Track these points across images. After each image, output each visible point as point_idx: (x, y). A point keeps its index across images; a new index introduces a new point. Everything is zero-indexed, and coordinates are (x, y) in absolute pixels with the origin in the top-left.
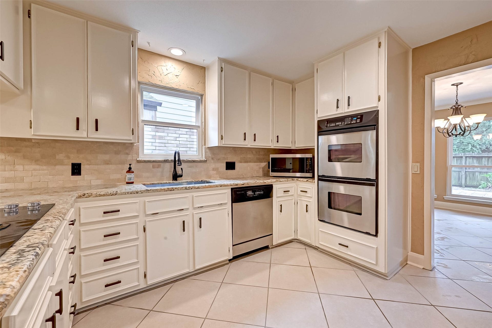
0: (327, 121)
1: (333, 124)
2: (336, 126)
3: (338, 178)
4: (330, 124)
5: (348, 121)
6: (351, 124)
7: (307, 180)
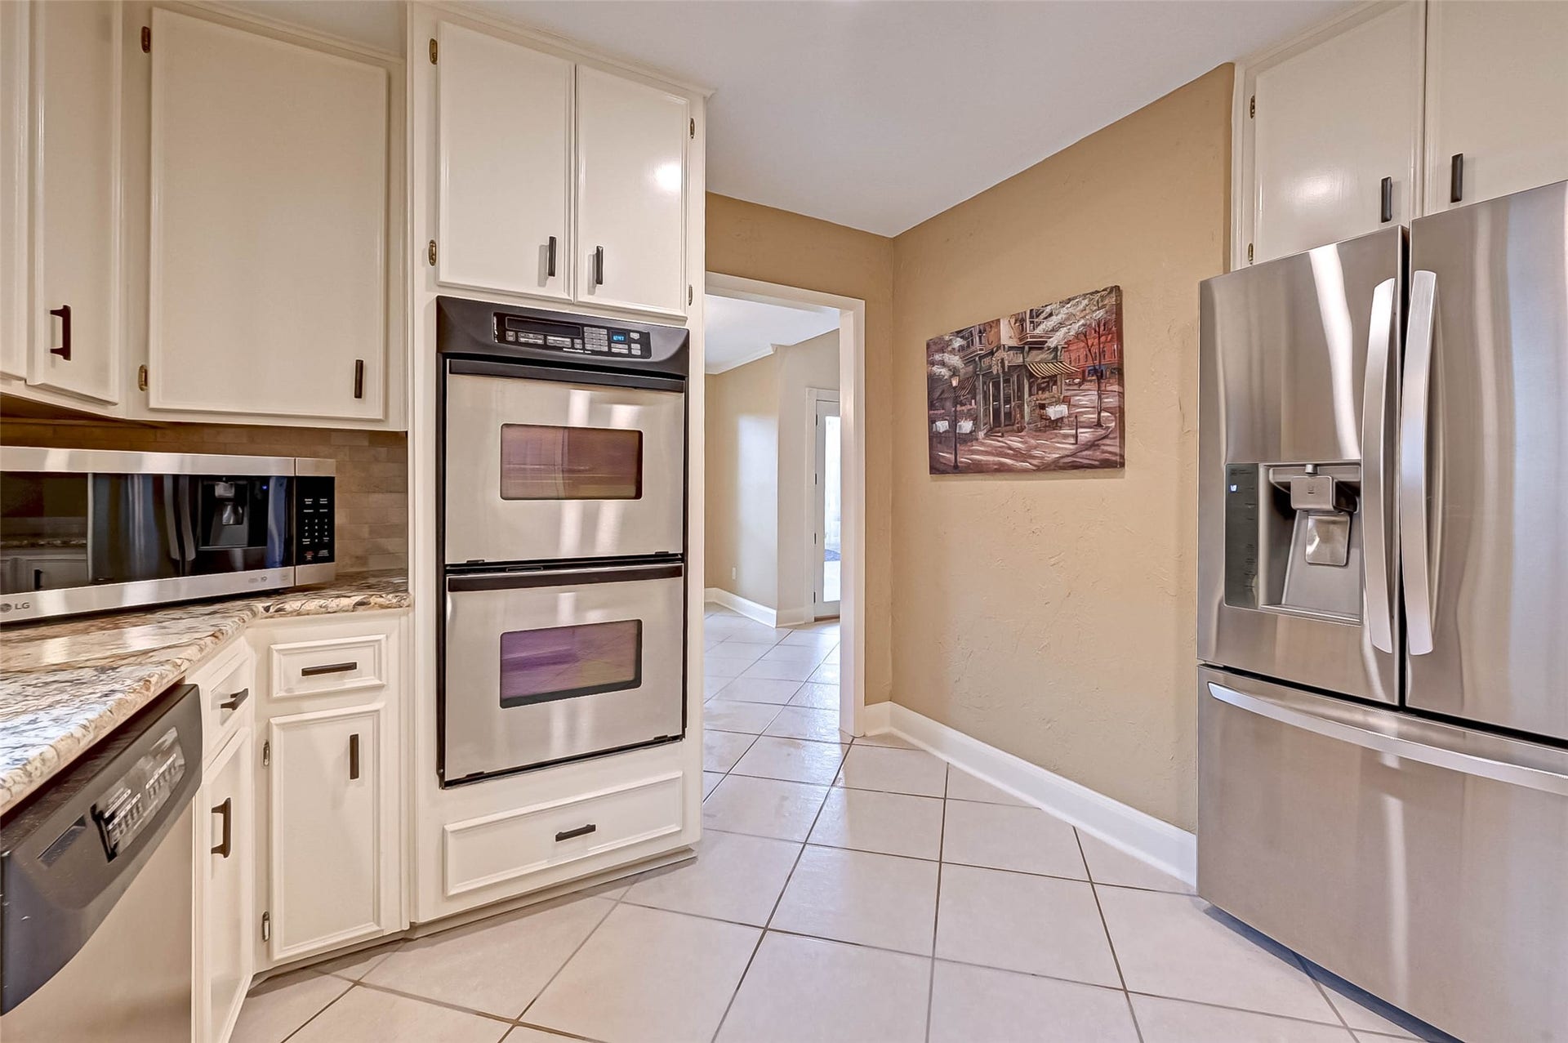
0: (501, 318)
1: (531, 335)
2: (545, 346)
3: (546, 568)
4: (517, 332)
5: (596, 341)
6: (610, 353)
7: (358, 599)
